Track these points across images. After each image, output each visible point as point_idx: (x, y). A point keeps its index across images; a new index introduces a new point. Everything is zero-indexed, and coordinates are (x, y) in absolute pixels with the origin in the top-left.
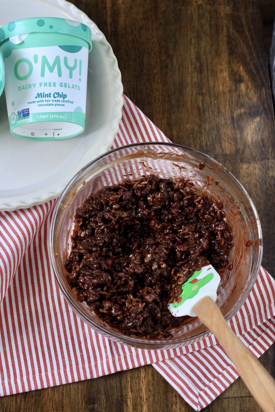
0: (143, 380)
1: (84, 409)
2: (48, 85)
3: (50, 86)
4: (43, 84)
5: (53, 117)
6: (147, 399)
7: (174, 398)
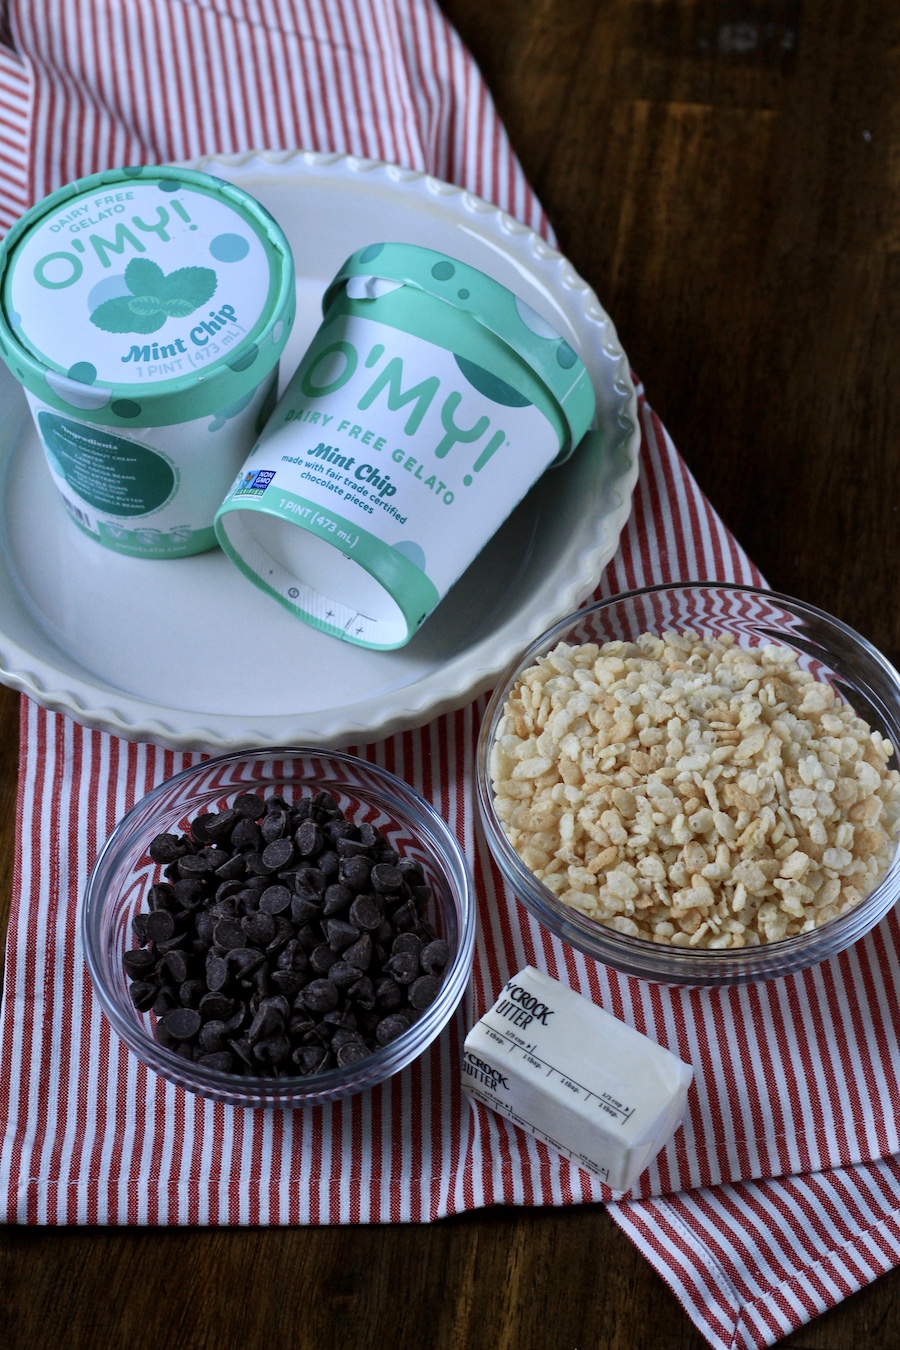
0: (521, 1249)
1: (313, 1304)
2: (361, 436)
3: (365, 440)
4: (350, 428)
5: (321, 522)
6: (519, 1308)
7: (607, 1320)
